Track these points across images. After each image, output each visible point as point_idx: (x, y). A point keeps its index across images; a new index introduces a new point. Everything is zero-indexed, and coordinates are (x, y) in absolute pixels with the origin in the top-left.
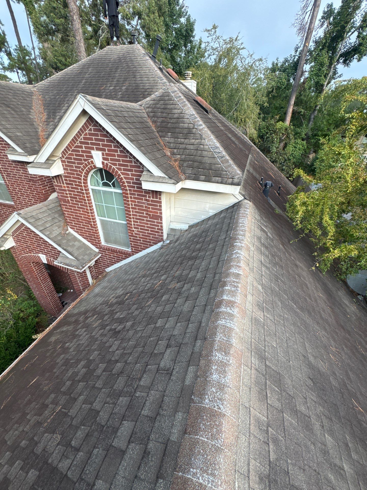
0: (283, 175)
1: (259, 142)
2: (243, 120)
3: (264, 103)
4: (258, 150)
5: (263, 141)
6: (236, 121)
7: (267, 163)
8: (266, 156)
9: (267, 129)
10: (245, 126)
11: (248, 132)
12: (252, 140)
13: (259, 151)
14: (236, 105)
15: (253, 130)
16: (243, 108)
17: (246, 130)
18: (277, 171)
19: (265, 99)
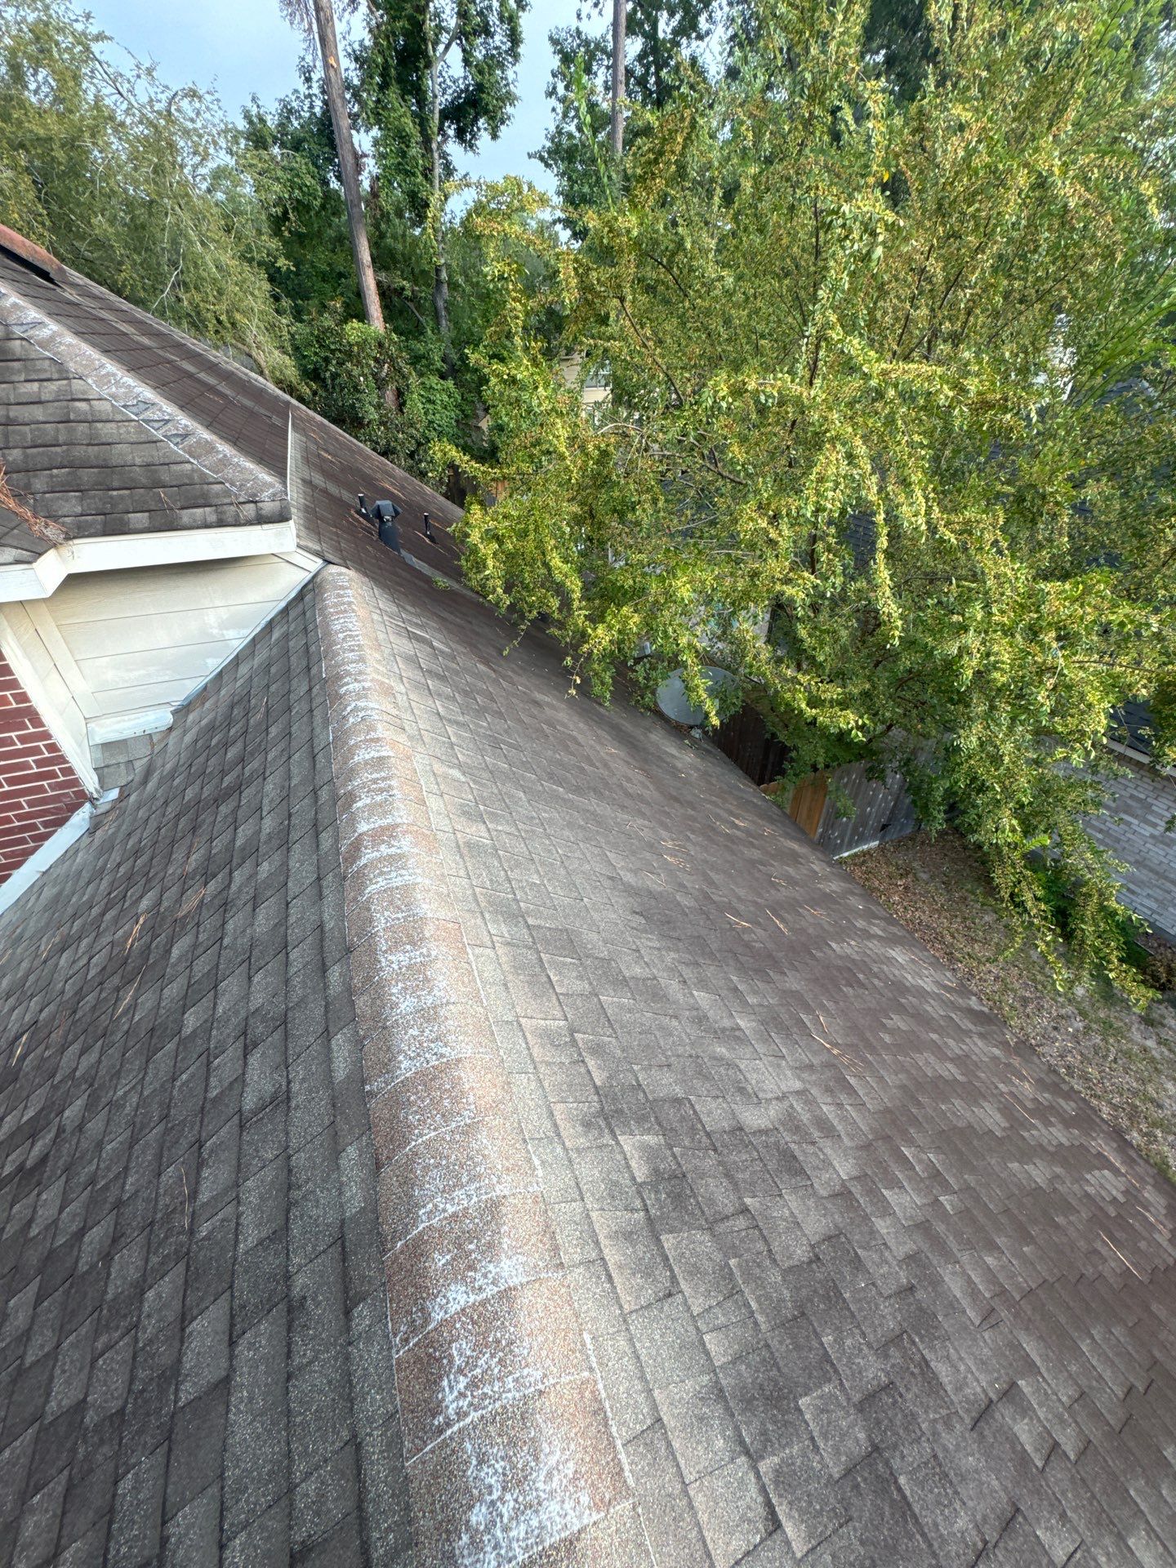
0: (428, 490)
1: (315, 393)
2: (223, 318)
3: (276, 258)
4: (319, 418)
5: (325, 387)
6: (197, 324)
7: (367, 458)
8: (356, 438)
9: (321, 346)
10: (243, 341)
11: (263, 364)
12: (291, 390)
13: (326, 422)
14: (174, 264)
15: (276, 353)
16: (205, 274)
17: (250, 356)
18: (406, 479)
19: (274, 244)
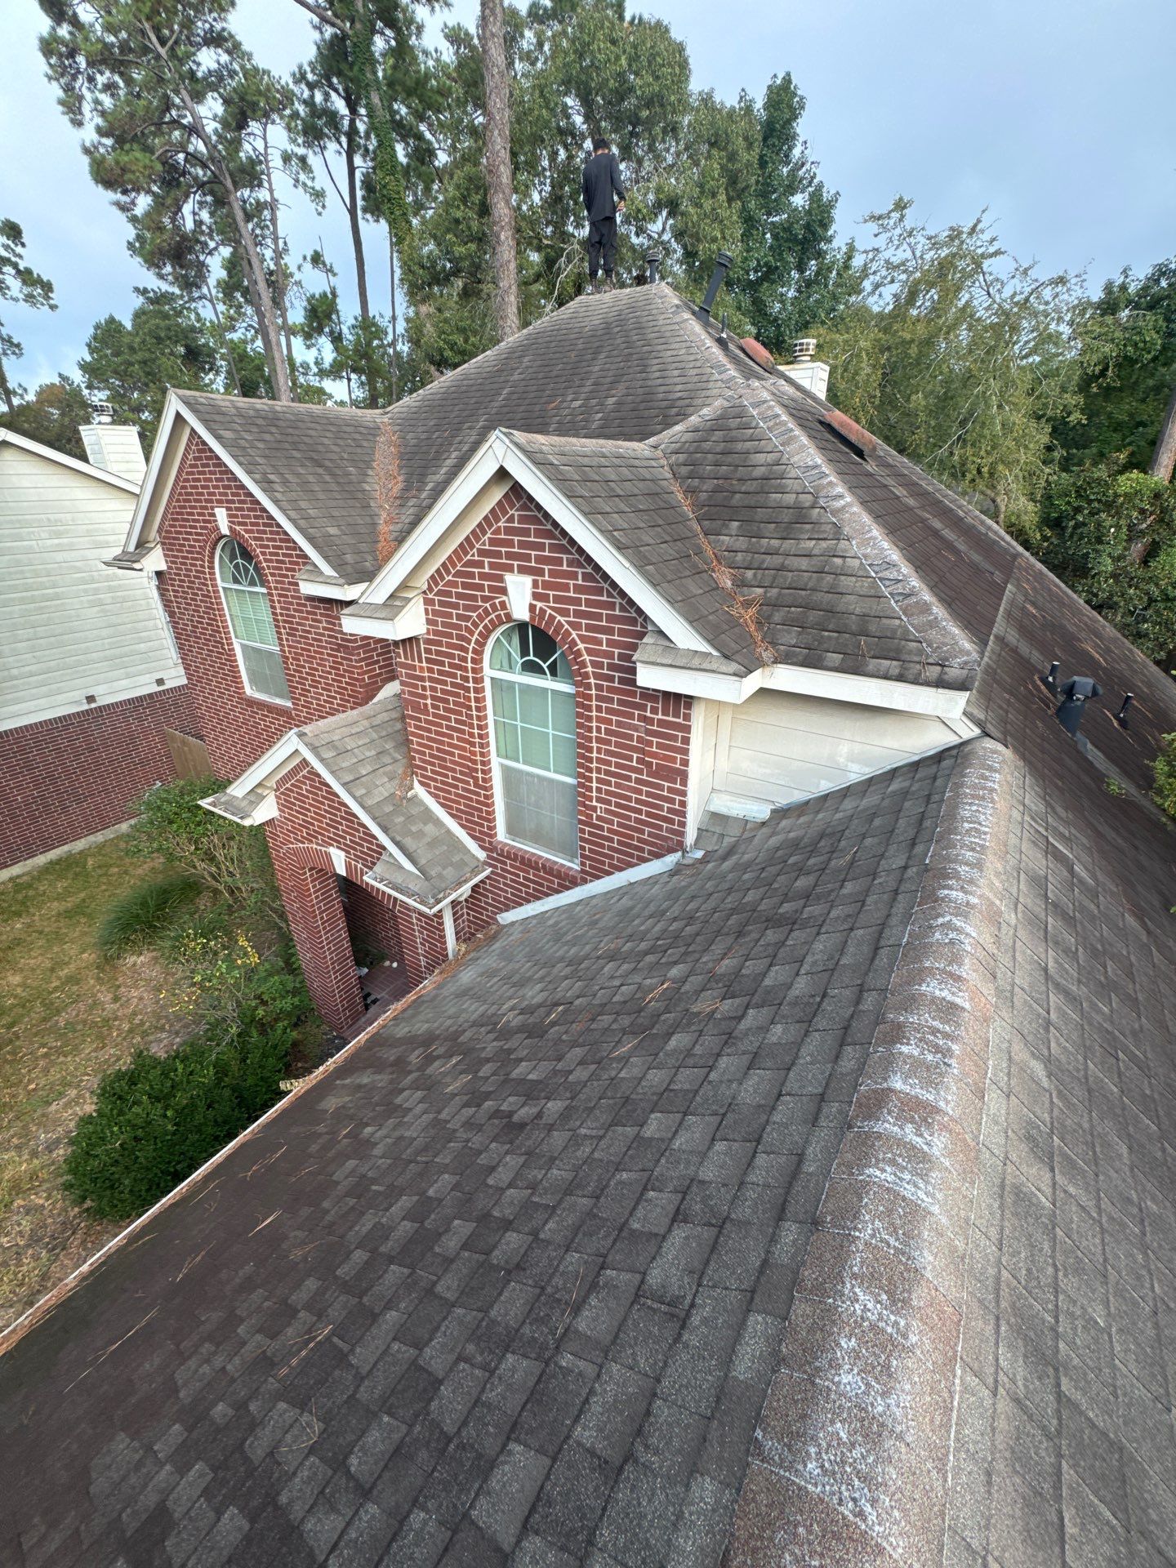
0: (1139, 655)
1: (1045, 538)
2: (985, 470)
3: (1069, 414)
4: (1039, 565)
5: (1061, 536)
6: (958, 473)
7: (1075, 611)
8: (1072, 587)
9: (1079, 496)
10: (994, 487)
11: (1003, 508)
12: (1019, 534)
13: (1045, 570)
14: (963, 423)
15: (1023, 499)
16: (986, 432)
17: (994, 501)
18: (1115, 640)
19: (1071, 399)
